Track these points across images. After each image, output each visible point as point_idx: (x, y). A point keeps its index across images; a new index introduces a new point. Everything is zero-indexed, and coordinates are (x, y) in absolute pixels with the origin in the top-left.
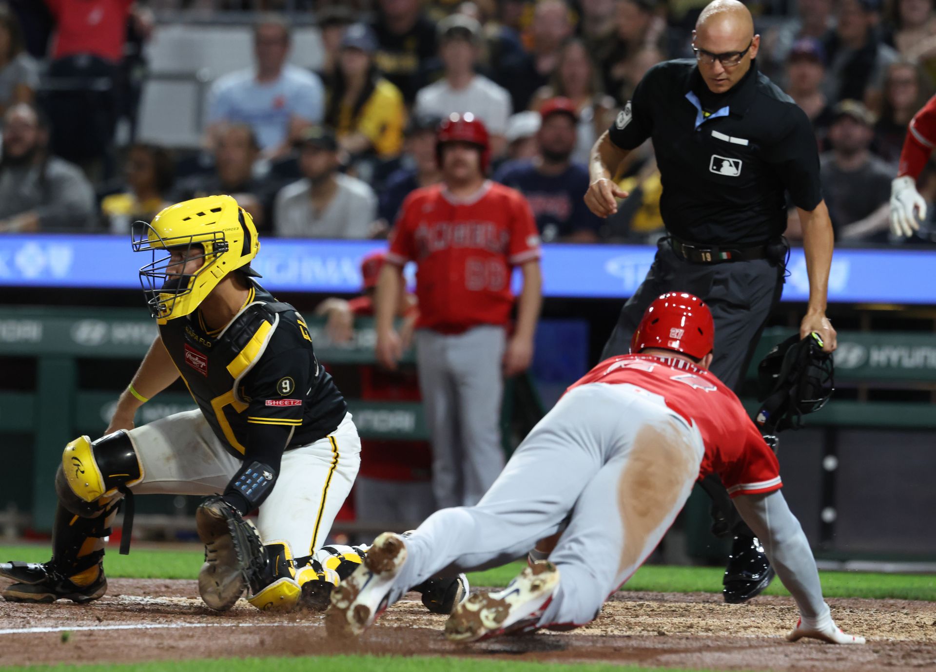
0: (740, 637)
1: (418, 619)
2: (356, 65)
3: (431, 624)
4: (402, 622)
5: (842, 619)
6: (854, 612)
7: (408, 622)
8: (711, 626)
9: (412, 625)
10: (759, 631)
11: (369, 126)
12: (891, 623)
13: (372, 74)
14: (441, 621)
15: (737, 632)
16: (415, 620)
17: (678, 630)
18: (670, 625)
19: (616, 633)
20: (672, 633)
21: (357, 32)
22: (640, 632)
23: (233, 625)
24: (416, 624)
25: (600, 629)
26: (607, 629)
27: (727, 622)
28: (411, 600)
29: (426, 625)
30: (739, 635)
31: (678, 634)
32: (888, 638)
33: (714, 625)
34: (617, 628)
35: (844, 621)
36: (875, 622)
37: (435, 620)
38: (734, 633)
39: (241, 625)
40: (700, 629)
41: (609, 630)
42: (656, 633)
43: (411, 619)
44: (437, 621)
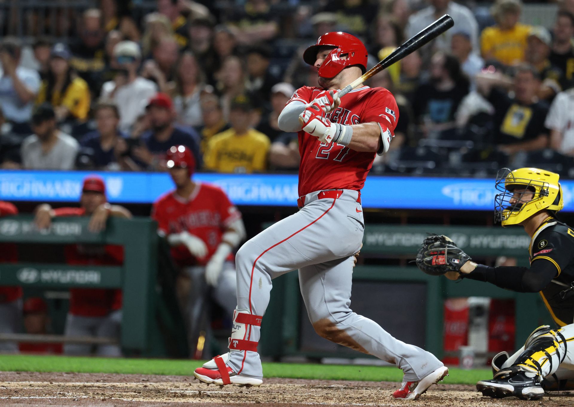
0: (304, 404)
1: (114, 394)
2: (60, 67)
3: (122, 397)
4: (105, 396)
5: (362, 394)
6: (368, 389)
7: (109, 396)
8: (286, 398)
9: (111, 398)
10: (314, 401)
11: (68, 102)
12: (390, 396)
13: (70, 72)
14: (128, 395)
15: (301, 401)
16: (112, 394)
17: (267, 400)
18: (262, 397)
19: (231, 402)
20: (264, 402)
21: (60, 48)
22: (245, 401)
23: (6, 398)
24: (113, 397)
25: (221, 400)
26: (226, 400)
27: (295, 395)
28: (108, 383)
29: (119, 397)
30: (303, 403)
31: (267, 402)
32: (390, 405)
33: (288, 397)
34: (231, 399)
35: (363, 394)
36: (381, 395)
37: (124, 394)
38: (300, 402)
39: (11, 398)
40: (280, 399)
41: (227, 400)
42: (254, 402)
43: (110, 394)
44: (125, 395)
